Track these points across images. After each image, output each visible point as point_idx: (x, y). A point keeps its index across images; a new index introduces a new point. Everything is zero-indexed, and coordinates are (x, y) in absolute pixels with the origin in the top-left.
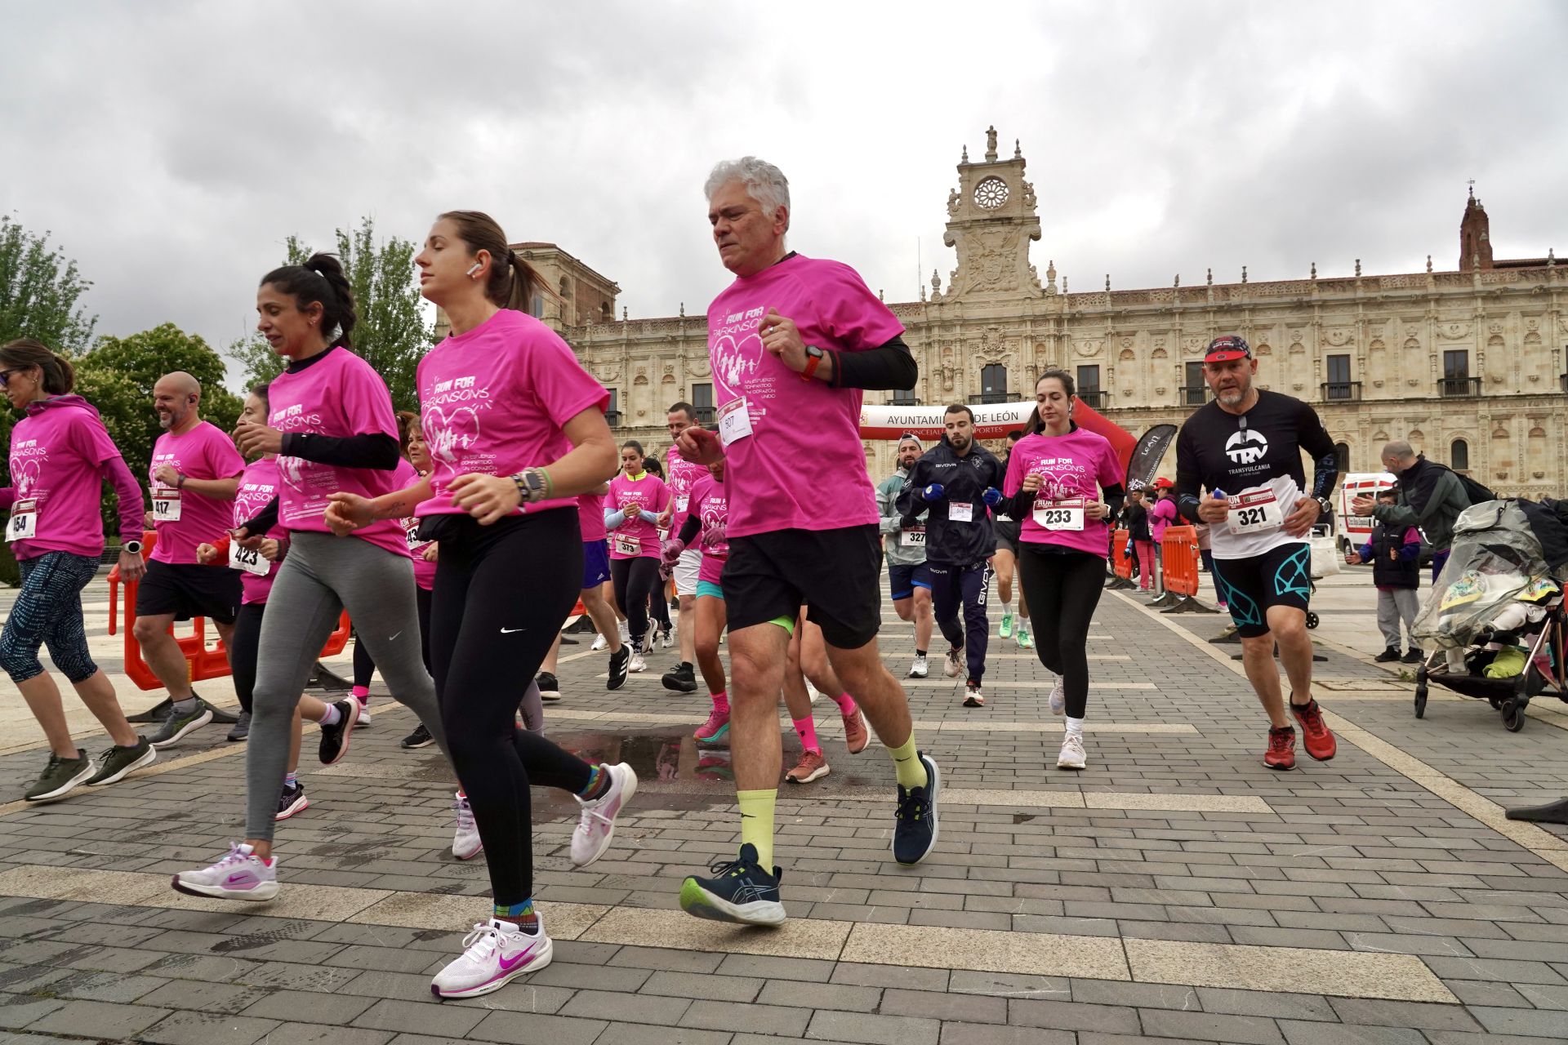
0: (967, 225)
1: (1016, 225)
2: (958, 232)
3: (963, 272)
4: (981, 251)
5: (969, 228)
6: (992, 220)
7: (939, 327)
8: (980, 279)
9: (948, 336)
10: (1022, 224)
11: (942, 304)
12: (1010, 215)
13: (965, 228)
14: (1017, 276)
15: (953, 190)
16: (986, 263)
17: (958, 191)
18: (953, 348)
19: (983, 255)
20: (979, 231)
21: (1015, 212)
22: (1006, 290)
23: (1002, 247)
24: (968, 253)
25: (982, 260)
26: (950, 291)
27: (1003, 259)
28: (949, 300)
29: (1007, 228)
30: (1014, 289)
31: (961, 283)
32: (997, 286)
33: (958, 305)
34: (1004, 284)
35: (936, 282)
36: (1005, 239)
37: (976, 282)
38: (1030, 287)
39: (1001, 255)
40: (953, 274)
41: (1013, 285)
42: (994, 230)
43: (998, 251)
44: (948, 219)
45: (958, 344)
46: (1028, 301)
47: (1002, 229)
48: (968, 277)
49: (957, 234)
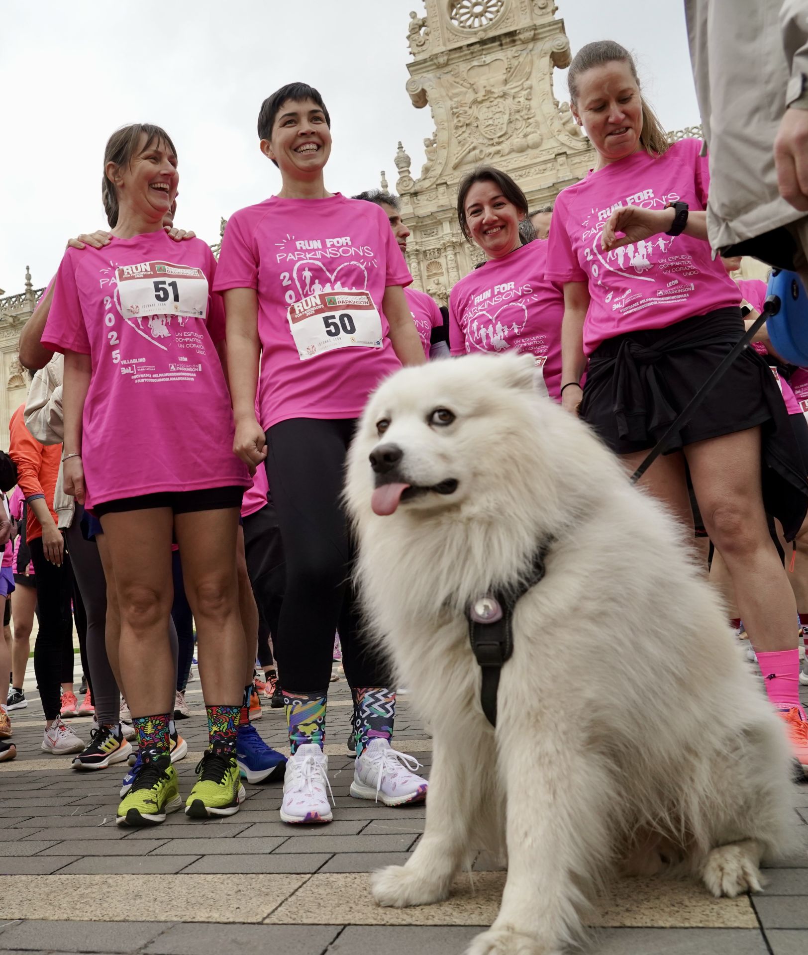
0: (442, 60)
1: (524, 42)
2: (430, 75)
3: (443, 136)
4: (470, 97)
5: (447, 64)
6: (482, 42)
7: (415, 228)
8: (475, 140)
9: (432, 243)
10: (534, 39)
11: (415, 194)
12: (512, 29)
13: (439, 67)
14: (537, 125)
15: (413, 15)
16: (482, 113)
17: (422, 14)
18: (442, 260)
19: (475, 102)
20: (463, 67)
21: (520, 22)
22: (522, 150)
23: (506, 82)
24: (449, 103)
25: (475, 111)
26: (426, 170)
27: (509, 101)
28: (427, 184)
29: (510, 52)
30: (536, 146)
31: (443, 153)
32: (505, 147)
33: (442, 189)
34: (517, 141)
35: (403, 162)
36: (508, 69)
37: (467, 147)
38: (564, 138)
39: (504, 96)
40: (429, 144)
41: (532, 139)
42: (488, 59)
43: (498, 91)
44: (411, 59)
45: (450, 253)
46: (562, 159)
47: (502, 56)
48: (454, 141)
49: (429, 81)
